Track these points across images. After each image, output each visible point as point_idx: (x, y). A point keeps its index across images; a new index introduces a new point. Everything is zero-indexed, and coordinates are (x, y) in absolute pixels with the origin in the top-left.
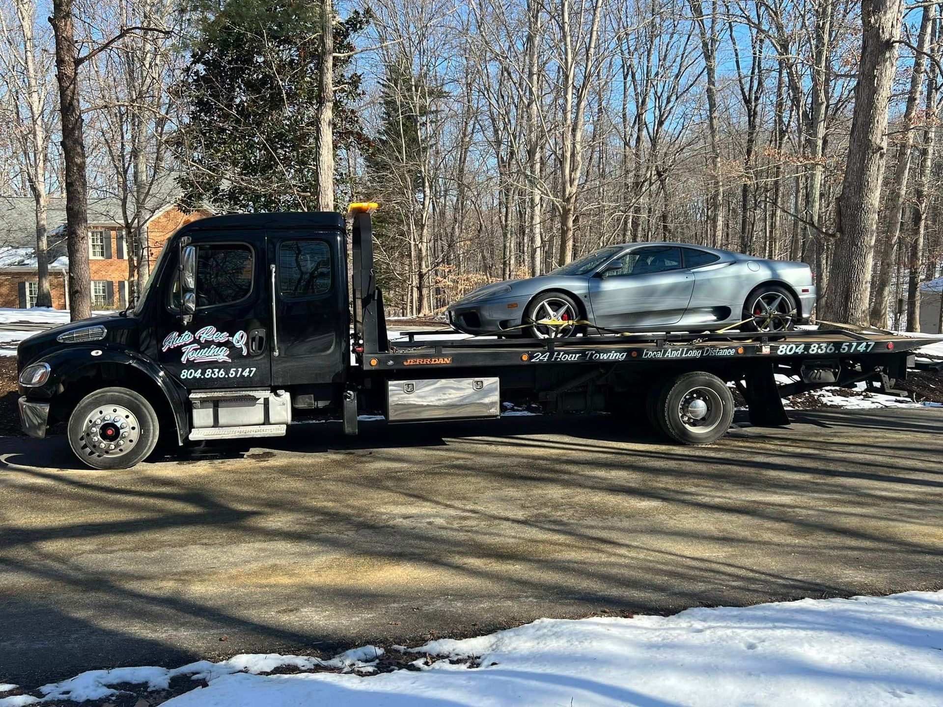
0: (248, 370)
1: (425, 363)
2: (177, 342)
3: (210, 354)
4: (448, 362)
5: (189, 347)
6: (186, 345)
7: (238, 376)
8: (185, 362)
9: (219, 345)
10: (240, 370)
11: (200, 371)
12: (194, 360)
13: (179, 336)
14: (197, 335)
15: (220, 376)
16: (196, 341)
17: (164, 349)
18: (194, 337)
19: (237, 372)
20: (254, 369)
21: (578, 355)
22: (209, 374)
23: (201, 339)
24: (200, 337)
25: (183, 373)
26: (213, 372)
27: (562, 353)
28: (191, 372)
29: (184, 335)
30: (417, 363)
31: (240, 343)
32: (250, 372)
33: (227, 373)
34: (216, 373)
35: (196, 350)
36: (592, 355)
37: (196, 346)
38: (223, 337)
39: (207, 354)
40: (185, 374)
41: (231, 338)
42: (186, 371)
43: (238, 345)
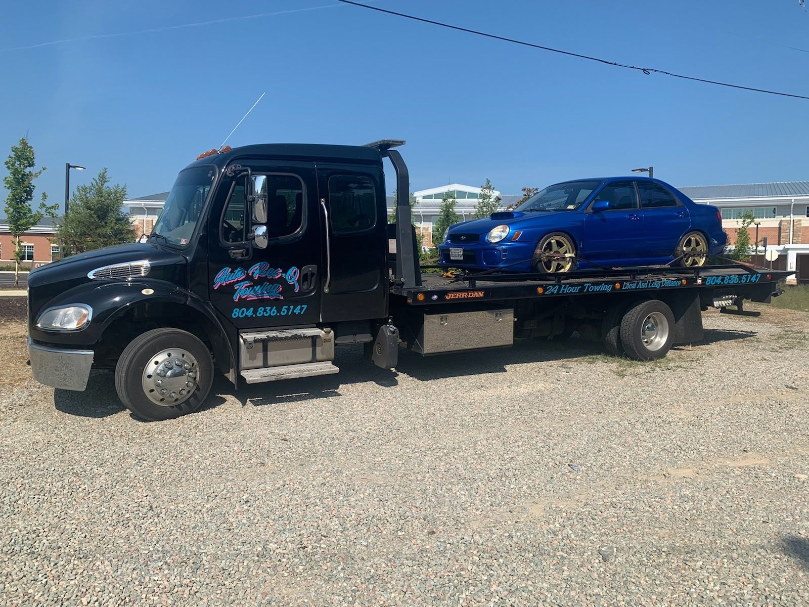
0: (299, 307)
1: (463, 297)
4: (482, 296)
5: (242, 284)
6: (238, 282)
8: (237, 301)
12: (247, 298)
13: (232, 272)
14: (250, 272)
15: (272, 314)
18: (247, 273)
19: (288, 309)
20: (305, 307)
21: (579, 288)
22: (261, 312)
23: (254, 276)
25: (235, 312)
26: (265, 310)
27: (567, 286)
29: (237, 271)
30: (457, 297)
31: (293, 279)
32: (301, 309)
36: (589, 287)
40: (236, 313)
41: (284, 274)
42: (238, 309)
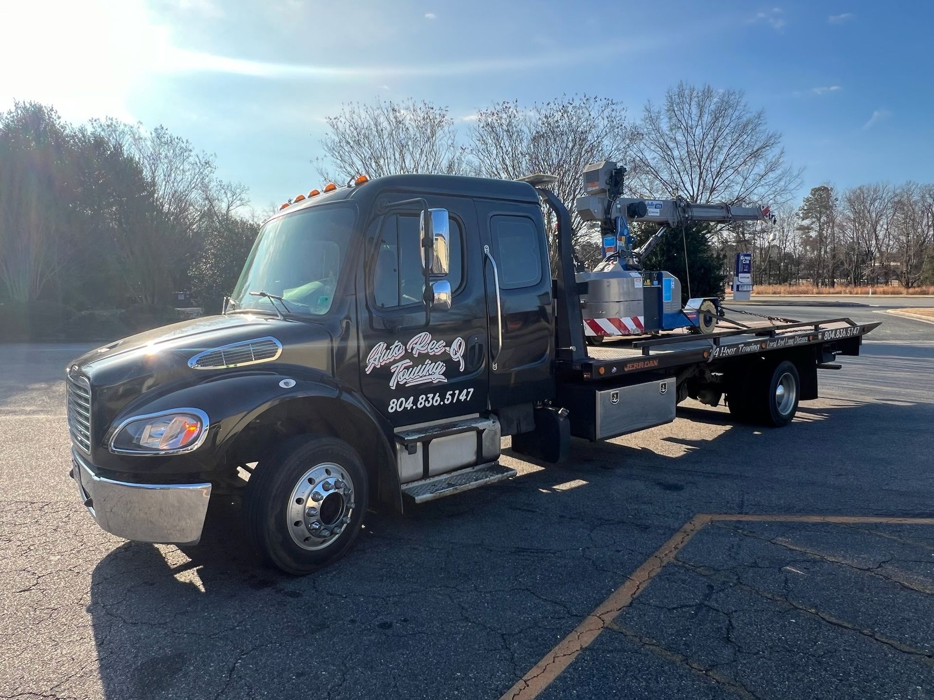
2: (385, 358)
3: (424, 373)
7: (454, 402)
9: (434, 359)
10: (457, 392)
11: (412, 399)
16: (408, 355)
17: (368, 371)
24: (412, 349)
28: (402, 402)
33: (443, 399)
34: (430, 399)
35: (407, 368)
37: (408, 362)
38: (438, 348)
39: (420, 374)
43: (455, 358)
